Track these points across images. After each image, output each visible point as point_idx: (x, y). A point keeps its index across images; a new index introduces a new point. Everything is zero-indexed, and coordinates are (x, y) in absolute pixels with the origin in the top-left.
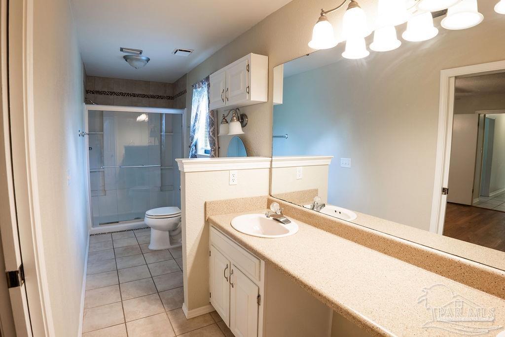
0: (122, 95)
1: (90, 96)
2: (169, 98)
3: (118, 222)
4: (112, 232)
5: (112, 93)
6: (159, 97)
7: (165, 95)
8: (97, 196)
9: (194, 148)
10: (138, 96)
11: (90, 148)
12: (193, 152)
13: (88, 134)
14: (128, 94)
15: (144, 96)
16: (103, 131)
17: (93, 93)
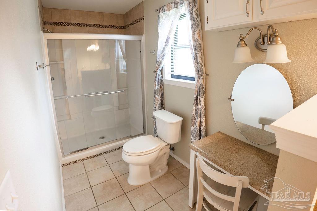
0: (79, 26)
1: (48, 27)
2: (121, 27)
3: (87, 148)
4: (83, 160)
5: (69, 24)
6: (112, 27)
7: (118, 26)
8: (64, 120)
9: (160, 73)
10: (94, 26)
11: (52, 79)
12: (160, 77)
13: (49, 65)
14: (84, 25)
15: (99, 26)
16: (63, 60)
17: (51, 25)
